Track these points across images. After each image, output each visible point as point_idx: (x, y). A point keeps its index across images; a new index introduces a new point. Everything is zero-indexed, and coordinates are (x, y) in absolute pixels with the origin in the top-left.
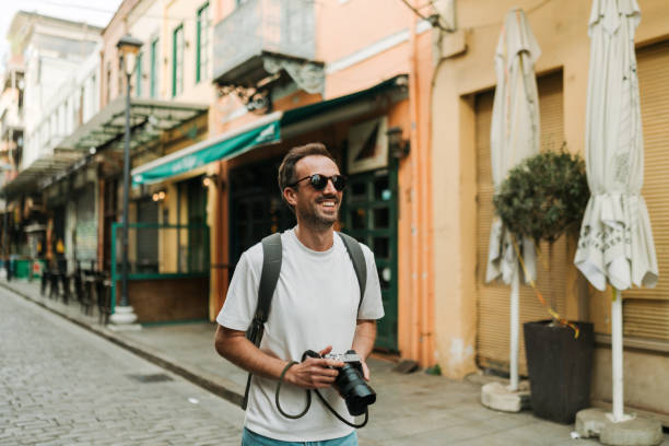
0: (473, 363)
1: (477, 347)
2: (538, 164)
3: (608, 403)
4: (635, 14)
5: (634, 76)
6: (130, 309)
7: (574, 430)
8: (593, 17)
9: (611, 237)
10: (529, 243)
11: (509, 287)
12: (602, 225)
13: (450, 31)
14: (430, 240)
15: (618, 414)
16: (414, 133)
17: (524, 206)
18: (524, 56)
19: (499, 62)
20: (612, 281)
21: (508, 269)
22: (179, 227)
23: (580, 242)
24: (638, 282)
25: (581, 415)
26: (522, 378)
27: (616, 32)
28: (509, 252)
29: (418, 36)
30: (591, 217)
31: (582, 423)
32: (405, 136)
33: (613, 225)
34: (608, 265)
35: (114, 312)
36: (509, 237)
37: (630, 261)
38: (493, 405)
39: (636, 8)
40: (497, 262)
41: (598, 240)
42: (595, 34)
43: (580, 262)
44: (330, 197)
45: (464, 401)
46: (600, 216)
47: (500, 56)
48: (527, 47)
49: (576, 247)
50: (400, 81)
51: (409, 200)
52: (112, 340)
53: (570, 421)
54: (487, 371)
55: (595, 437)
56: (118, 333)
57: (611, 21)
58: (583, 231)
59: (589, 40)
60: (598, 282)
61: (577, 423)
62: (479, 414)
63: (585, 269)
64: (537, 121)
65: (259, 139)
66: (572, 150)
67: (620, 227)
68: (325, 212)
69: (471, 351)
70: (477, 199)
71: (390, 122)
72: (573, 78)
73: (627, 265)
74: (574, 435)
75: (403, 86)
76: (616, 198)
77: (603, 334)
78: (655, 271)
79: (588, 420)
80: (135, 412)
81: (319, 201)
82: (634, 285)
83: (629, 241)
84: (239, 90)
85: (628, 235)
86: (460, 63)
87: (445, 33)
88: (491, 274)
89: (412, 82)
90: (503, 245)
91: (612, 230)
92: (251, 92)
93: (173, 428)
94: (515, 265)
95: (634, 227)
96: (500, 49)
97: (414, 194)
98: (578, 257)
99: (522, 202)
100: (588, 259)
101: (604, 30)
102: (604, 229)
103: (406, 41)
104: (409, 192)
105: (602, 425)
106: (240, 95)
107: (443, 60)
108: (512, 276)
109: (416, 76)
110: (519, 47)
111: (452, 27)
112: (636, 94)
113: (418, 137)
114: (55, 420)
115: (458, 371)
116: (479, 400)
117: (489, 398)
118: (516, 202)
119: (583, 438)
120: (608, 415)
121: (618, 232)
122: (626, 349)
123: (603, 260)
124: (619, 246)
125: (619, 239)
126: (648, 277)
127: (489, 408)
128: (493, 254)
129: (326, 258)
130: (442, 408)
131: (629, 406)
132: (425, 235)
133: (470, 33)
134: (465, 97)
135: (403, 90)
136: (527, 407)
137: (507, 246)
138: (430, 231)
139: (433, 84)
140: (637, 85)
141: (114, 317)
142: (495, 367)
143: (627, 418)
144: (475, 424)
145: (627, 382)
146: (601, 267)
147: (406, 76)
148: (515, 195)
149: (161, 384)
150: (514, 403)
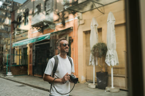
0: (85, 80)
1: (86, 77)
2: (98, 44)
3: (111, 86)
4: (114, 21)
5: (114, 31)
6: (11, 73)
7: (105, 90)
8: (108, 21)
9: (111, 57)
10: (97, 58)
11: (93, 66)
12: (110, 55)
13: (81, 20)
14: (77, 57)
15: (112, 87)
16: (74, 38)
17: (96, 52)
18: (96, 26)
19: (91, 27)
20: (111, 64)
21: (93, 63)
22: (19, 55)
23: (106, 58)
24: (116, 65)
25: (106, 88)
26: (95, 83)
27: (112, 23)
28: (93, 60)
29: (75, 20)
30: (108, 54)
31: (107, 89)
32: (72, 38)
33: (111, 55)
34: (111, 62)
35: (7, 73)
36: (93, 57)
37: (114, 61)
38: (91, 87)
39: (115, 19)
40: (91, 62)
41: (109, 58)
42: (108, 23)
43: (106, 61)
44: (67, 48)
45: (85, 87)
46: (109, 53)
47: (92, 25)
48: (96, 24)
49: (105, 59)
50: (71, 28)
51: (73, 50)
52: (7, 79)
53: (105, 89)
54: (88, 82)
55: (109, 91)
56: (8, 78)
57: (111, 21)
58: (106, 56)
59: (107, 24)
60: (109, 65)
61: (106, 89)
62: (88, 89)
63: (107, 63)
64: (98, 37)
65: (45, 38)
66: (104, 42)
67: (112, 55)
68: (66, 50)
69: (85, 78)
70: (86, 50)
71: (69, 35)
72: (104, 30)
73: (114, 62)
74: (105, 91)
75: (72, 29)
76: (112, 50)
77: (110, 74)
78: (118, 63)
79: (108, 89)
80: (22, 92)
81: (65, 49)
82: (115, 65)
83: (114, 58)
84: (37, 28)
85: (114, 57)
86: (83, 26)
87: (80, 20)
88: (90, 64)
89: (74, 28)
90: (92, 59)
91: (111, 56)
92: (39, 28)
93: (31, 94)
94: (94, 62)
95: (115, 56)
96: (91, 24)
97: (74, 49)
98: (106, 60)
99: (96, 51)
100: (107, 61)
101: (110, 23)
102: (110, 56)
103: (72, 21)
104: (73, 49)
105: (110, 89)
106: (37, 29)
107: (80, 25)
108: (94, 64)
109: (75, 27)
110: (95, 24)
111: (81, 19)
112: (115, 34)
113: (75, 39)
114: (6, 94)
115: (83, 82)
116: (88, 87)
117: (90, 86)
118: (95, 51)
119: (107, 91)
120: (111, 88)
121: (112, 56)
122: (114, 76)
123: (110, 61)
124: (113, 59)
125: (112, 57)
126: (117, 64)
127: (90, 88)
128: (90, 60)
129: (65, 60)
130: (81, 88)
131: (114, 86)
132: (76, 57)
133: (85, 20)
134: (84, 32)
135: (72, 30)
136: (97, 87)
137: (93, 59)
138: (77, 56)
139: (78, 29)
140: (115, 32)
141: (7, 74)
142: (89, 81)
143: (114, 88)
144: (88, 90)
145: (114, 82)
146: (109, 62)
147: (73, 27)
148: (95, 50)
149: (23, 87)
150: (94, 87)
